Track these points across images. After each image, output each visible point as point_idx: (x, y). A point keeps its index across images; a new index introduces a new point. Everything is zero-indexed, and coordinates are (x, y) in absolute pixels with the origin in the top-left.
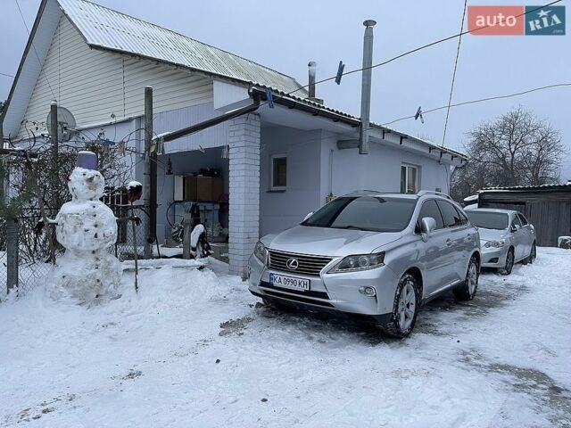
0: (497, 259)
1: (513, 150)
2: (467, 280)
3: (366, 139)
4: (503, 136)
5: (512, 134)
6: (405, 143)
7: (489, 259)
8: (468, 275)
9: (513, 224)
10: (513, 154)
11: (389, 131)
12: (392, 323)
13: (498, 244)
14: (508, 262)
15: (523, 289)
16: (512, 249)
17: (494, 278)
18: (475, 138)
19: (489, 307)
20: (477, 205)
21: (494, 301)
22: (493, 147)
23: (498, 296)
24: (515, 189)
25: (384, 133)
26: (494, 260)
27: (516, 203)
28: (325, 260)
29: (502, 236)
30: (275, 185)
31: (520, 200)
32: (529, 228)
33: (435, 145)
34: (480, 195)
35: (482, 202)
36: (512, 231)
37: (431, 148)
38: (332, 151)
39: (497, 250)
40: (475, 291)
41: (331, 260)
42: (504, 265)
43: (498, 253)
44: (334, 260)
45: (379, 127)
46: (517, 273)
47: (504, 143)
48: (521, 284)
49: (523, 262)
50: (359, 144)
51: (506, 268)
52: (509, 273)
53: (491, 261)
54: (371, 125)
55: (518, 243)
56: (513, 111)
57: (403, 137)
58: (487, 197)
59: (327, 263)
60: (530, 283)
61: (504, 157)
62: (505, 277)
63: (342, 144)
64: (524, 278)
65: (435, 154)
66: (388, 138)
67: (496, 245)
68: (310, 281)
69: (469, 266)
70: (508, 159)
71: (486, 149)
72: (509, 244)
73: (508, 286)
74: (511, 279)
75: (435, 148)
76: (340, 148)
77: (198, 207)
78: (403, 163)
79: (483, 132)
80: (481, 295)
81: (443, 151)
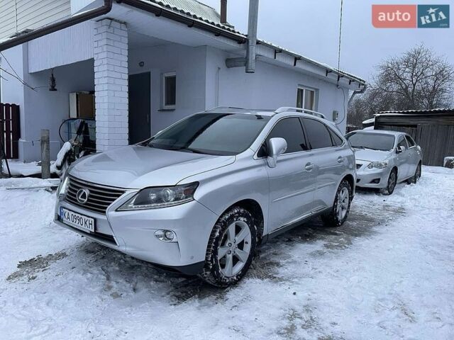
0: (379, 179)
1: (414, 82)
2: (335, 206)
3: (252, 57)
4: (407, 70)
5: (414, 67)
6: (299, 65)
7: (371, 180)
8: (336, 200)
9: (399, 145)
10: (414, 85)
11: (281, 51)
12: (208, 273)
13: (381, 165)
14: (390, 182)
15: (400, 211)
16: (395, 169)
17: (375, 198)
18: (383, 71)
19: (356, 236)
20: (373, 127)
21: (366, 226)
22: (398, 79)
23: (371, 220)
24: (408, 113)
25: (276, 52)
26: (376, 181)
27: (408, 126)
28: (117, 193)
29: (385, 157)
30: (167, 103)
31: (412, 123)
32: (416, 149)
33: (332, 68)
34: (377, 118)
35: (378, 125)
36: (397, 152)
37: (328, 71)
38: (219, 68)
39: (379, 171)
40: (346, 216)
41: (123, 192)
42: (386, 186)
43: (380, 174)
44: (127, 193)
45: (270, 46)
46: (398, 194)
47: (407, 76)
48: (399, 205)
49: (408, 182)
50: (245, 62)
51: (388, 188)
52: (390, 193)
53: (373, 181)
54: (258, 43)
55: (401, 163)
56: (417, 48)
57: (297, 58)
58: (382, 120)
59: (119, 196)
60: (409, 205)
61: (407, 87)
62: (385, 198)
63: (231, 62)
64: (404, 199)
65: (333, 78)
66: (280, 58)
67: (379, 166)
68: (95, 220)
69: (339, 191)
70: (410, 90)
71: (391, 80)
72: (393, 165)
73: (386, 208)
74: (392, 200)
75: (331, 71)
76: (228, 67)
77: (86, 124)
78: (299, 85)
79: (390, 65)
80: (353, 220)
81: (340, 75)
